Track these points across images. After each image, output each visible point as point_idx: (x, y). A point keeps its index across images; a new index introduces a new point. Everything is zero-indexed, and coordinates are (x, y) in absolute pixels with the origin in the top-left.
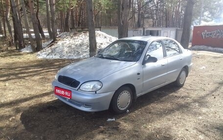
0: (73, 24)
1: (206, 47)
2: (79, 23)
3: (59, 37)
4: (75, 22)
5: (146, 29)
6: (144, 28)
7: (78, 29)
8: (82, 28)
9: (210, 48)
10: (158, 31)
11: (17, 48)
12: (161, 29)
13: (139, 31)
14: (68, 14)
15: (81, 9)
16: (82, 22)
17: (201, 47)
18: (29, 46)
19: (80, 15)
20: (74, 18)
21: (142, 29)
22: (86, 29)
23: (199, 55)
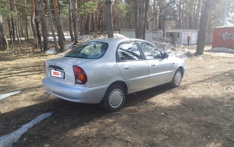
0: (93, 27)
1: (226, 49)
2: (99, 26)
3: (80, 39)
4: (95, 25)
5: (166, 31)
6: (164, 30)
7: (98, 32)
8: (102, 31)
9: (230, 50)
10: (179, 33)
11: (41, 49)
12: (182, 31)
13: (158, 34)
14: (88, 17)
15: (101, 11)
16: (102, 24)
17: (221, 49)
18: (53, 48)
19: (100, 18)
20: (95, 22)
21: (162, 31)
22: (106, 32)
23: (214, 56)
